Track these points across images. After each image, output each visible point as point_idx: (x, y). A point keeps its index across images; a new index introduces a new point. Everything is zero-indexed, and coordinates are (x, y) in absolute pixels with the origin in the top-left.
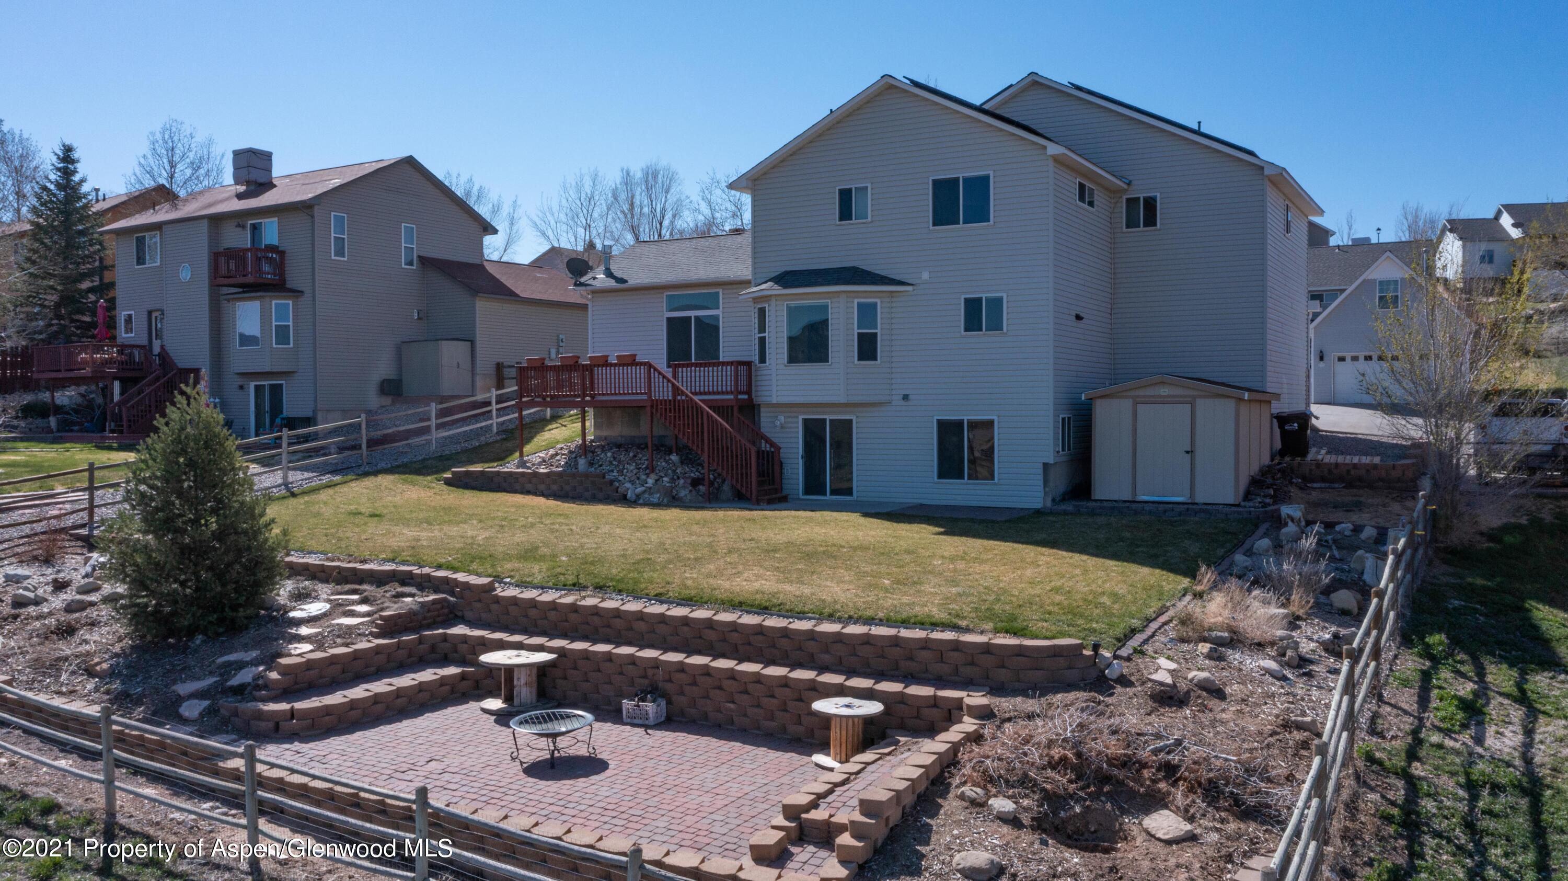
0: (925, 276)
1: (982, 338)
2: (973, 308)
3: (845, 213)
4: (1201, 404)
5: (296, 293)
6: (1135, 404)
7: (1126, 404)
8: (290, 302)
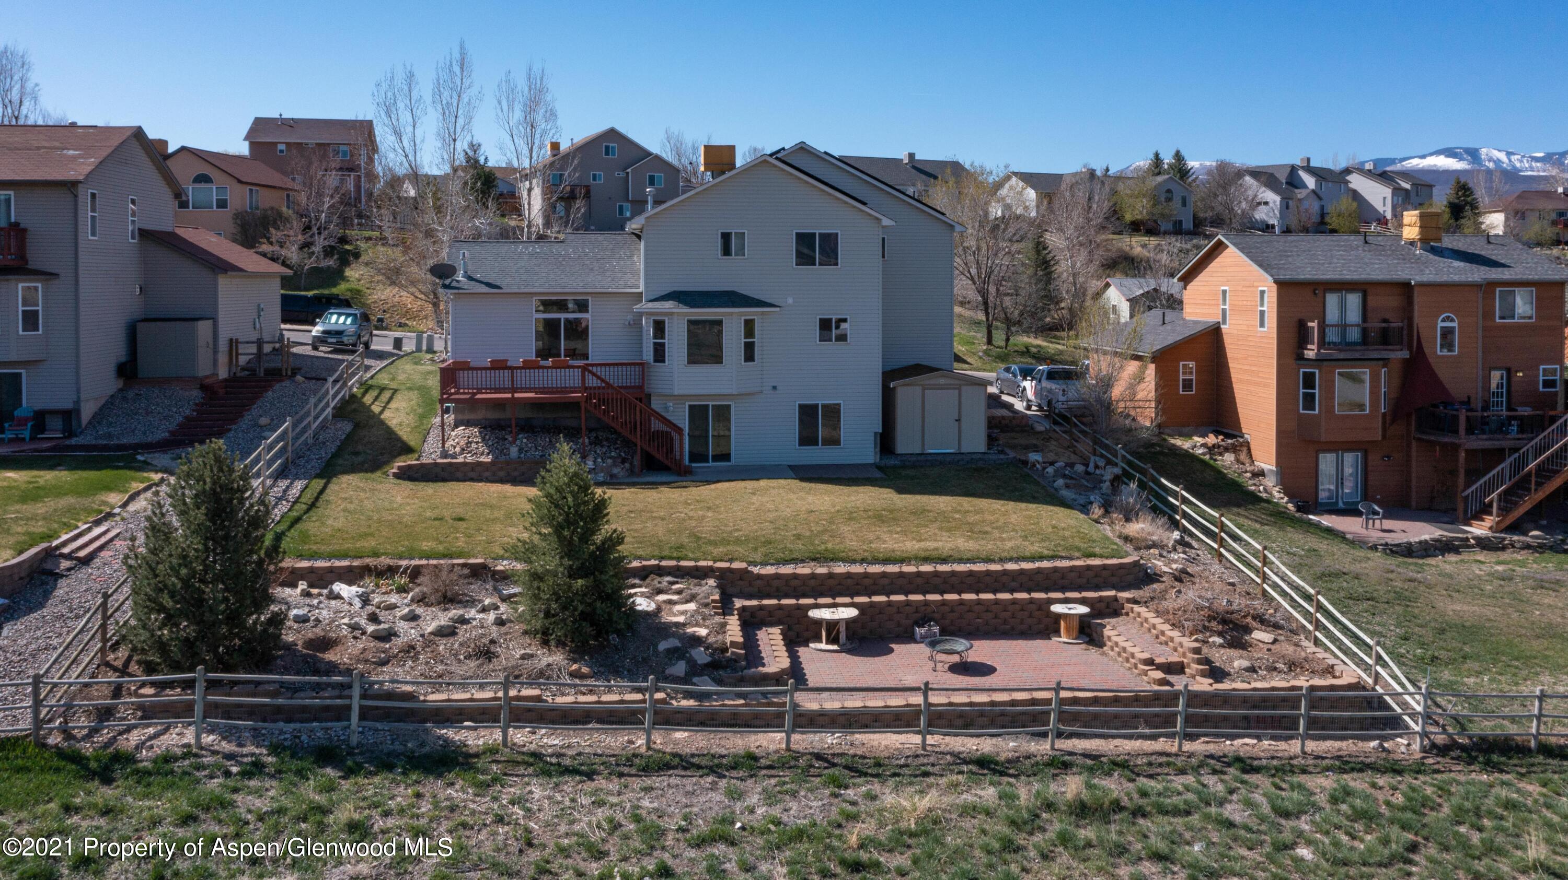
0: (790, 301)
1: (833, 347)
2: (825, 325)
3: (727, 251)
4: (964, 388)
5: (48, 275)
6: (924, 390)
7: (918, 389)
8: (39, 285)
